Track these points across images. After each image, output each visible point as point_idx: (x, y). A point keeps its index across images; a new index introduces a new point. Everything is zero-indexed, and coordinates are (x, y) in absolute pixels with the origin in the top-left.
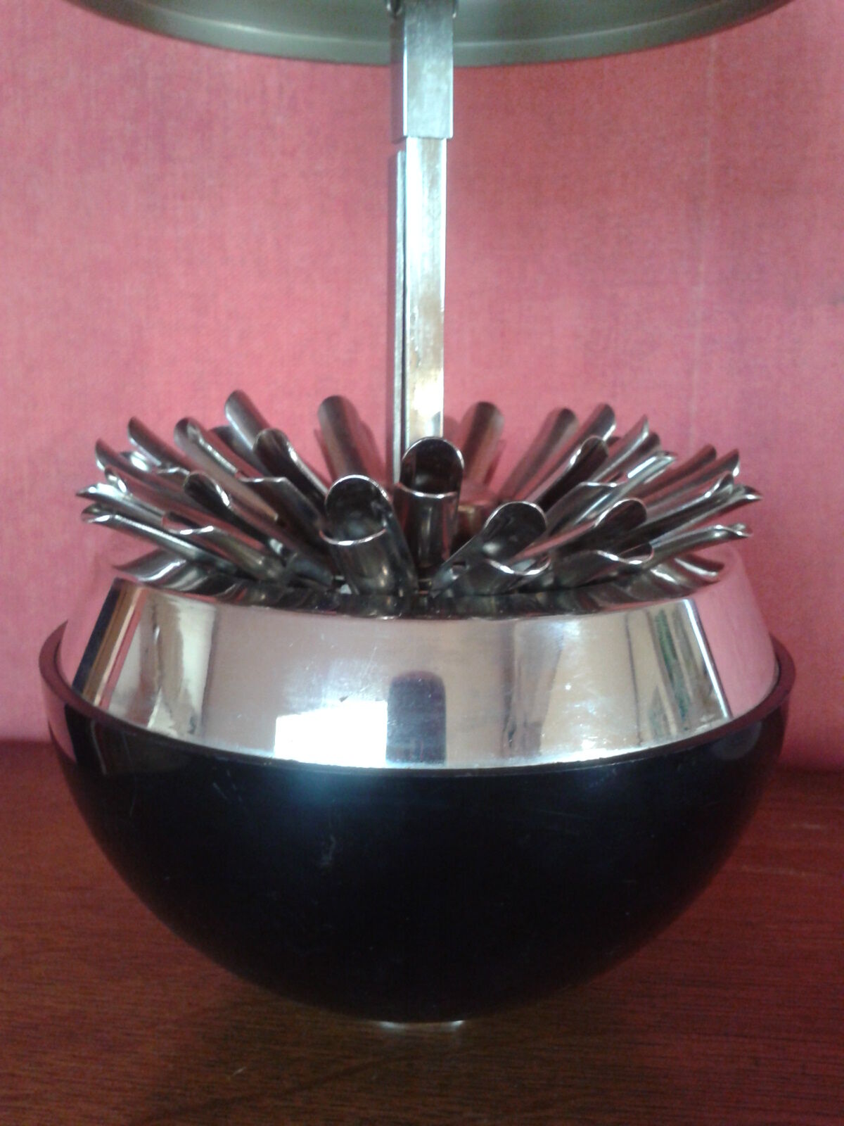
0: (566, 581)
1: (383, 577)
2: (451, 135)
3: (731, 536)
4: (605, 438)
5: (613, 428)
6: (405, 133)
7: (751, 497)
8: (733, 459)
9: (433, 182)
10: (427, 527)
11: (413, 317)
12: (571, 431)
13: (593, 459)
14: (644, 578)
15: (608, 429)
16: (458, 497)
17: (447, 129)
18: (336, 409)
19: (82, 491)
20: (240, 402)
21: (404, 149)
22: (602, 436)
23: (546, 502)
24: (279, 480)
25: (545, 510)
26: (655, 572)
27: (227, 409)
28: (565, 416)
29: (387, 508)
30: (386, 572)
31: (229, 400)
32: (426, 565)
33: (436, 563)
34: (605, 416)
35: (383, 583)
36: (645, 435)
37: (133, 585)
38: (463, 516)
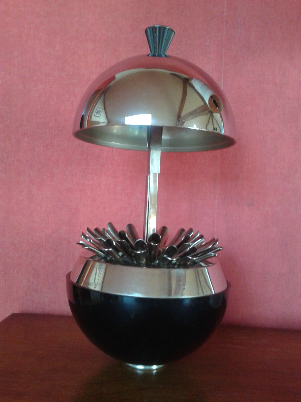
0: (181, 263)
1: (144, 261)
2: (159, 173)
3: (215, 256)
4: (190, 236)
5: (193, 233)
6: (150, 172)
7: (221, 249)
8: (217, 241)
9: (155, 182)
10: (153, 252)
11: (150, 208)
12: (184, 233)
13: (187, 239)
14: (198, 264)
15: (192, 233)
16: (159, 245)
17: (159, 171)
18: (130, 227)
19: (78, 243)
20: (111, 224)
21: (150, 175)
22: (190, 235)
23: (178, 247)
24: (123, 240)
25: (177, 248)
26: (200, 263)
27: (108, 226)
28: (183, 230)
29: (146, 247)
30: (145, 260)
31: (108, 224)
32: (152, 260)
33: (154, 260)
34: (191, 231)
35: (144, 262)
36: (198, 235)
37: (90, 261)
38: (160, 251)
